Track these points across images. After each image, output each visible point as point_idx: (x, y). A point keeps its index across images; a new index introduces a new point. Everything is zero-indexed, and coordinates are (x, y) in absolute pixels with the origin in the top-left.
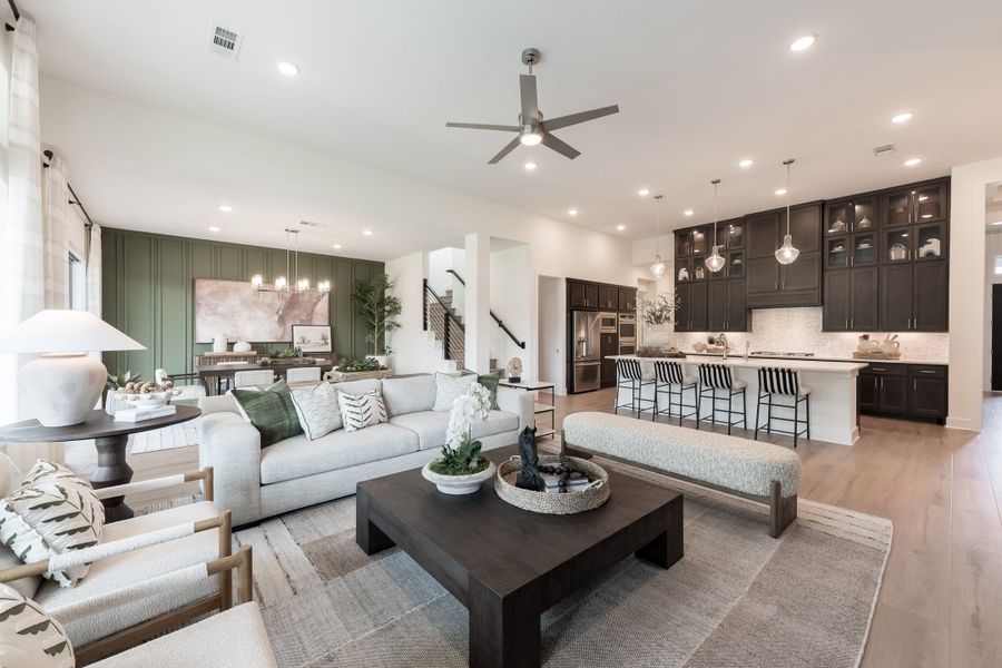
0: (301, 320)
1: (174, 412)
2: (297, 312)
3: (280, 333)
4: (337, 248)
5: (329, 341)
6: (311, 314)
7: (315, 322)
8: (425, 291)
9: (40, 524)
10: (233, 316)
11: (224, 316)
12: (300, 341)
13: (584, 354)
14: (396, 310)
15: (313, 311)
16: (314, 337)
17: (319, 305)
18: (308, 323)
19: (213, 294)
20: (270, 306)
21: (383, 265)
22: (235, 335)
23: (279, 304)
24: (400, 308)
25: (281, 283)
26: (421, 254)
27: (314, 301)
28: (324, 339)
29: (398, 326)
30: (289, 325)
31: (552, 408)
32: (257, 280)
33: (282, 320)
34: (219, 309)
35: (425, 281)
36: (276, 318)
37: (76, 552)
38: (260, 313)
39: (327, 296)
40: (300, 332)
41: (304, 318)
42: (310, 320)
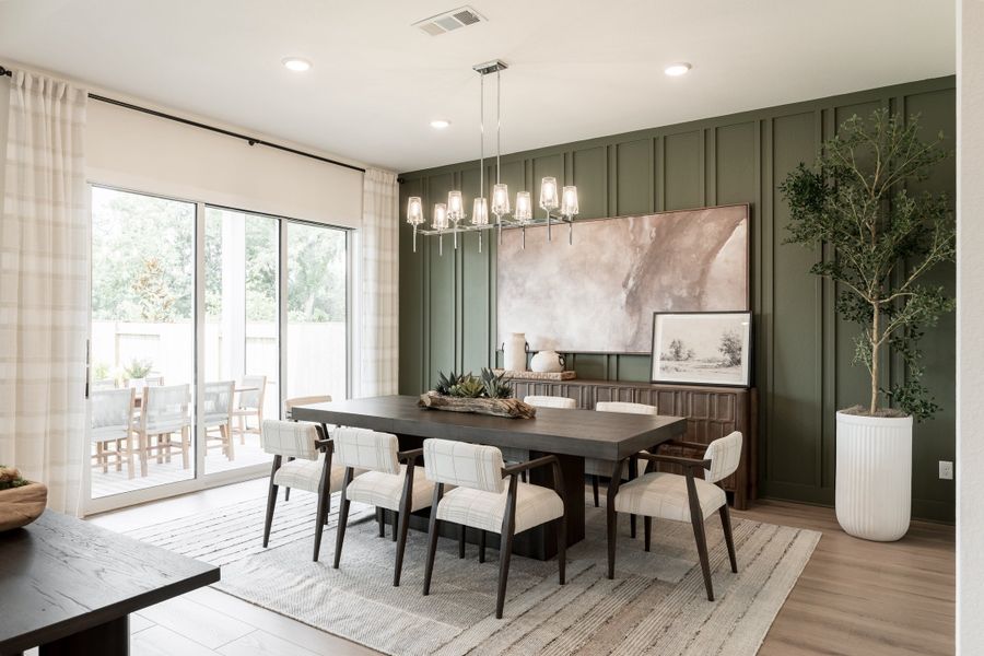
0: (678, 300)
2: (665, 279)
3: (631, 333)
5: (745, 356)
6: (700, 281)
7: (712, 302)
10: (549, 297)
11: (535, 298)
12: (669, 352)
15: (704, 273)
16: (703, 341)
17: (722, 254)
18: (692, 306)
19: (521, 253)
20: (611, 269)
27: (708, 245)
28: (731, 348)
30: (649, 311)
33: (634, 302)
34: (529, 284)
36: (623, 296)
38: (593, 289)
39: (742, 230)
40: (670, 328)
41: (684, 293)
42: (699, 298)
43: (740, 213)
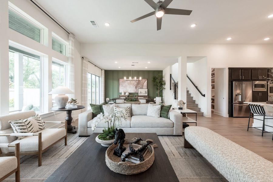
0: (140, 87)
1: (77, 107)
2: (139, 85)
3: (136, 91)
4: (146, 68)
5: (147, 93)
7: (144, 88)
8: (170, 78)
9: (15, 126)
10: (126, 87)
11: (124, 87)
12: (140, 92)
13: (240, 100)
14: (165, 84)
15: (143, 85)
16: (143, 91)
17: (145, 83)
18: (142, 88)
19: (122, 82)
20: (133, 84)
21: (162, 71)
22: (126, 91)
23: (135, 83)
24: (165, 83)
25: (135, 78)
26: (169, 66)
27: (143, 82)
28: (146, 92)
29: (165, 89)
30: (138, 88)
31: (196, 122)
32: (125, 78)
33: (136, 88)
34: (124, 85)
35: (171, 75)
36: (135, 87)
37: (21, 133)
38: (131, 86)
39: (146, 81)
40: (140, 90)
41: (141, 87)
42: (143, 87)
43: (146, 79)
